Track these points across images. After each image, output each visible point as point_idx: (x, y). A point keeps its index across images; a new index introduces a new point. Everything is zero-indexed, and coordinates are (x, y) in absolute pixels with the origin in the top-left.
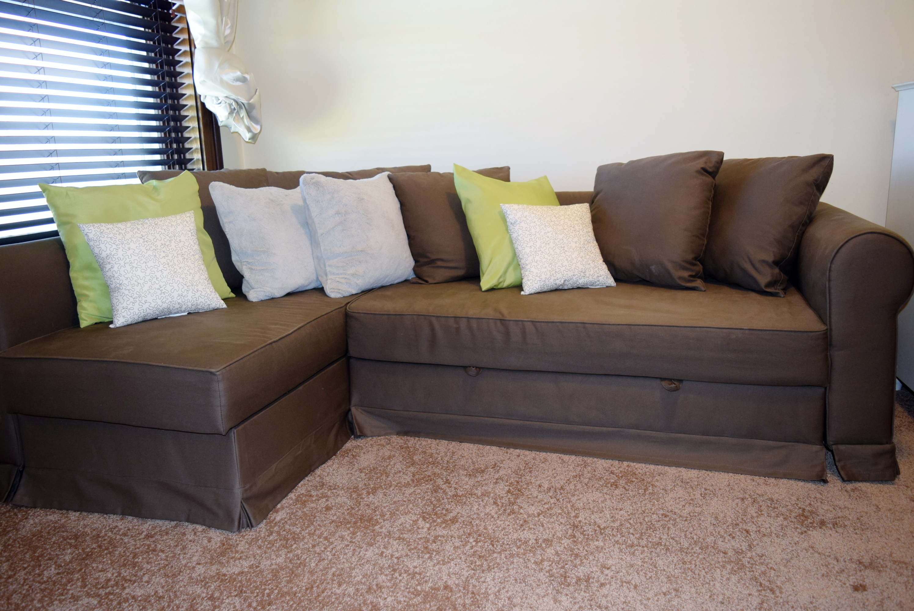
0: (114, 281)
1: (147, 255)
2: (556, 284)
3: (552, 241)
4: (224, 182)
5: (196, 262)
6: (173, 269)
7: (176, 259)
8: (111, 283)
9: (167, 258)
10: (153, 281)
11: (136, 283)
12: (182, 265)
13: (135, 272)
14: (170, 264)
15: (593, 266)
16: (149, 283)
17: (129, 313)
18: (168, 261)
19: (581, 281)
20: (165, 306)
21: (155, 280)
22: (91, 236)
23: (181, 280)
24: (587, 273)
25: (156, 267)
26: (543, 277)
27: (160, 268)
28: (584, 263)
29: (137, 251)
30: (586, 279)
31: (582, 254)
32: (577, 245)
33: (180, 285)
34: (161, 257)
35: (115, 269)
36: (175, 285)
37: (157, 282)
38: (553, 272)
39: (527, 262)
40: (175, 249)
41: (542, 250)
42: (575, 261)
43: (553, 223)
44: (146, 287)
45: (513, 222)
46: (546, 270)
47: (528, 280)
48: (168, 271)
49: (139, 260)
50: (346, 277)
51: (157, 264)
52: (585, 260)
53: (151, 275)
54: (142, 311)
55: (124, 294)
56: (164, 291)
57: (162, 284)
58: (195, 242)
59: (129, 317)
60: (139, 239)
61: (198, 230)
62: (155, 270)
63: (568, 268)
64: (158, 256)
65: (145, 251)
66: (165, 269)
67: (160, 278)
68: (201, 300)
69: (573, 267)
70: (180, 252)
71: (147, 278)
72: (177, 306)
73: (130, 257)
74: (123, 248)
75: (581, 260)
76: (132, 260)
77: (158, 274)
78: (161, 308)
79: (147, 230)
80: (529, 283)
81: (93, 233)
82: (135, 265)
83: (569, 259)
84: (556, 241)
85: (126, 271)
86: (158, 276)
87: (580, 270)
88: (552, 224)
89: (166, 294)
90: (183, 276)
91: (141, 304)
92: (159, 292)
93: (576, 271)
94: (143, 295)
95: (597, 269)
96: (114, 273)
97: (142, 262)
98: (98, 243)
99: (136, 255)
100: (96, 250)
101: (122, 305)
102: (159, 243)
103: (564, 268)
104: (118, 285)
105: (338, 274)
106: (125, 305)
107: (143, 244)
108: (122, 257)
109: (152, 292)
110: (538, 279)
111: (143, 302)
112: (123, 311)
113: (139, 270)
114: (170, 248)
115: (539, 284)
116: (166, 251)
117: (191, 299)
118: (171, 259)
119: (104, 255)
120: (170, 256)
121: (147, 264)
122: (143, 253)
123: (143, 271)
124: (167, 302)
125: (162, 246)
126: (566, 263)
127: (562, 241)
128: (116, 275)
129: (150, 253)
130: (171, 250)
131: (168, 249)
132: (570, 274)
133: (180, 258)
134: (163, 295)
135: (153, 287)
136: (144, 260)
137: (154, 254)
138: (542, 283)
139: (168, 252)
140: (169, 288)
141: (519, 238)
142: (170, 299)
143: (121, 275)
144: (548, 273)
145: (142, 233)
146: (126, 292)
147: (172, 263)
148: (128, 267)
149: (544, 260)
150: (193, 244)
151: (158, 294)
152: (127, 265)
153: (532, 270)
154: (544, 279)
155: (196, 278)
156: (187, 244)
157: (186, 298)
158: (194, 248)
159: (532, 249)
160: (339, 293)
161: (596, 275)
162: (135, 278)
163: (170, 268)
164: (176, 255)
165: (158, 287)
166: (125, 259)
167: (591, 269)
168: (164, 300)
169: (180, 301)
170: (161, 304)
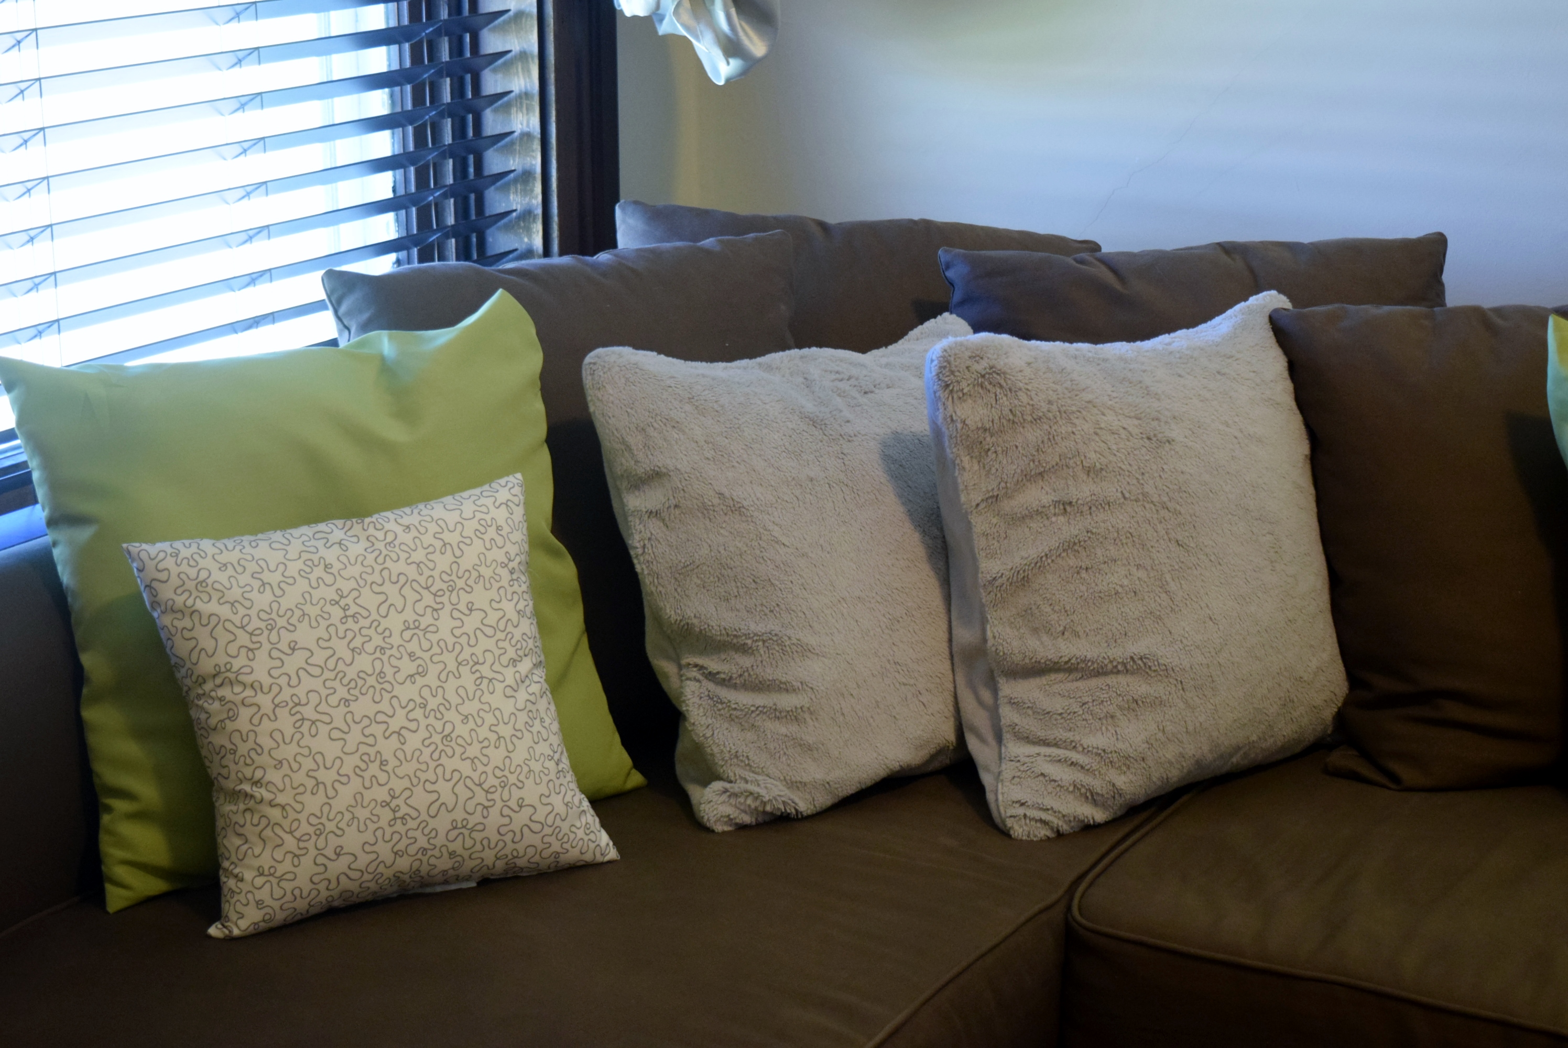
0: (232, 767)
1: (351, 673)
4: (638, 346)
5: (522, 688)
6: (439, 726)
7: (452, 684)
8: (224, 772)
9: (420, 681)
10: (367, 775)
11: (313, 781)
12: (471, 707)
13: (307, 740)
14: (433, 703)
16: (356, 783)
17: (278, 893)
18: (426, 692)
21: (374, 769)
22: (165, 592)
23: (466, 769)
25: (380, 718)
27: (395, 725)
29: (319, 657)
33: (459, 789)
34: (400, 677)
35: (242, 723)
36: (441, 787)
37: (383, 778)
40: (451, 640)
44: (346, 795)
48: (423, 733)
49: (324, 692)
50: (1075, 756)
51: (385, 706)
53: (363, 749)
54: (322, 886)
55: (264, 822)
56: (404, 809)
57: (397, 785)
58: (521, 606)
59: (276, 905)
60: (328, 608)
61: (535, 542)
62: (377, 730)
64: (389, 677)
65: (347, 655)
66: (413, 726)
67: (393, 762)
68: (529, 838)
70: (465, 655)
71: (351, 762)
73: (294, 681)
74: (274, 646)
76: (301, 691)
77: (387, 747)
79: (355, 570)
81: (174, 581)
82: (308, 712)
85: (278, 736)
86: (388, 755)
89: (412, 824)
90: (474, 750)
91: (320, 860)
92: (386, 814)
94: (330, 826)
96: (236, 738)
97: (333, 700)
98: (187, 623)
99: (316, 671)
100: (181, 647)
101: (256, 863)
102: (395, 622)
104: (246, 787)
105: (1045, 743)
106: (265, 861)
107: (341, 628)
108: (266, 681)
109: (362, 814)
111: (329, 852)
112: (259, 881)
113: (324, 729)
114: (434, 638)
116: (419, 653)
117: (494, 838)
118: (434, 683)
119: (205, 667)
120: (434, 670)
121: (353, 707)
122: (341, 666)
123: (336, 734)
124: (412, 850)
125: (407, 634)
128: (243, 749)
129: (364, 662)
130: (436, 649)
131: (426, 645)
133: (467, 679)
134: (398, 826)
135: (368, 795)
136: (342, 692)
137: (378, 664)
139: (426, 656)
140: (421, 799)
142: (422, 842)
143: (258, 749)
145: (340, 583)
146: (275, 814)
147: (439, 699)
148: (285, 722)
150: (514, 617)
151: (383, 822)
152: (282, 713)
155: (519, 756)
156: (492, 618)
157: (477, 837)
158: (518, 634)
160: (1044, 822)
162: (310, 761)
163: (431, 720)
164: (452, 666)
165: (381, 794)
166: (275, 689)
168: (401, 846)
169: (456, 846)
170: (389, 858)
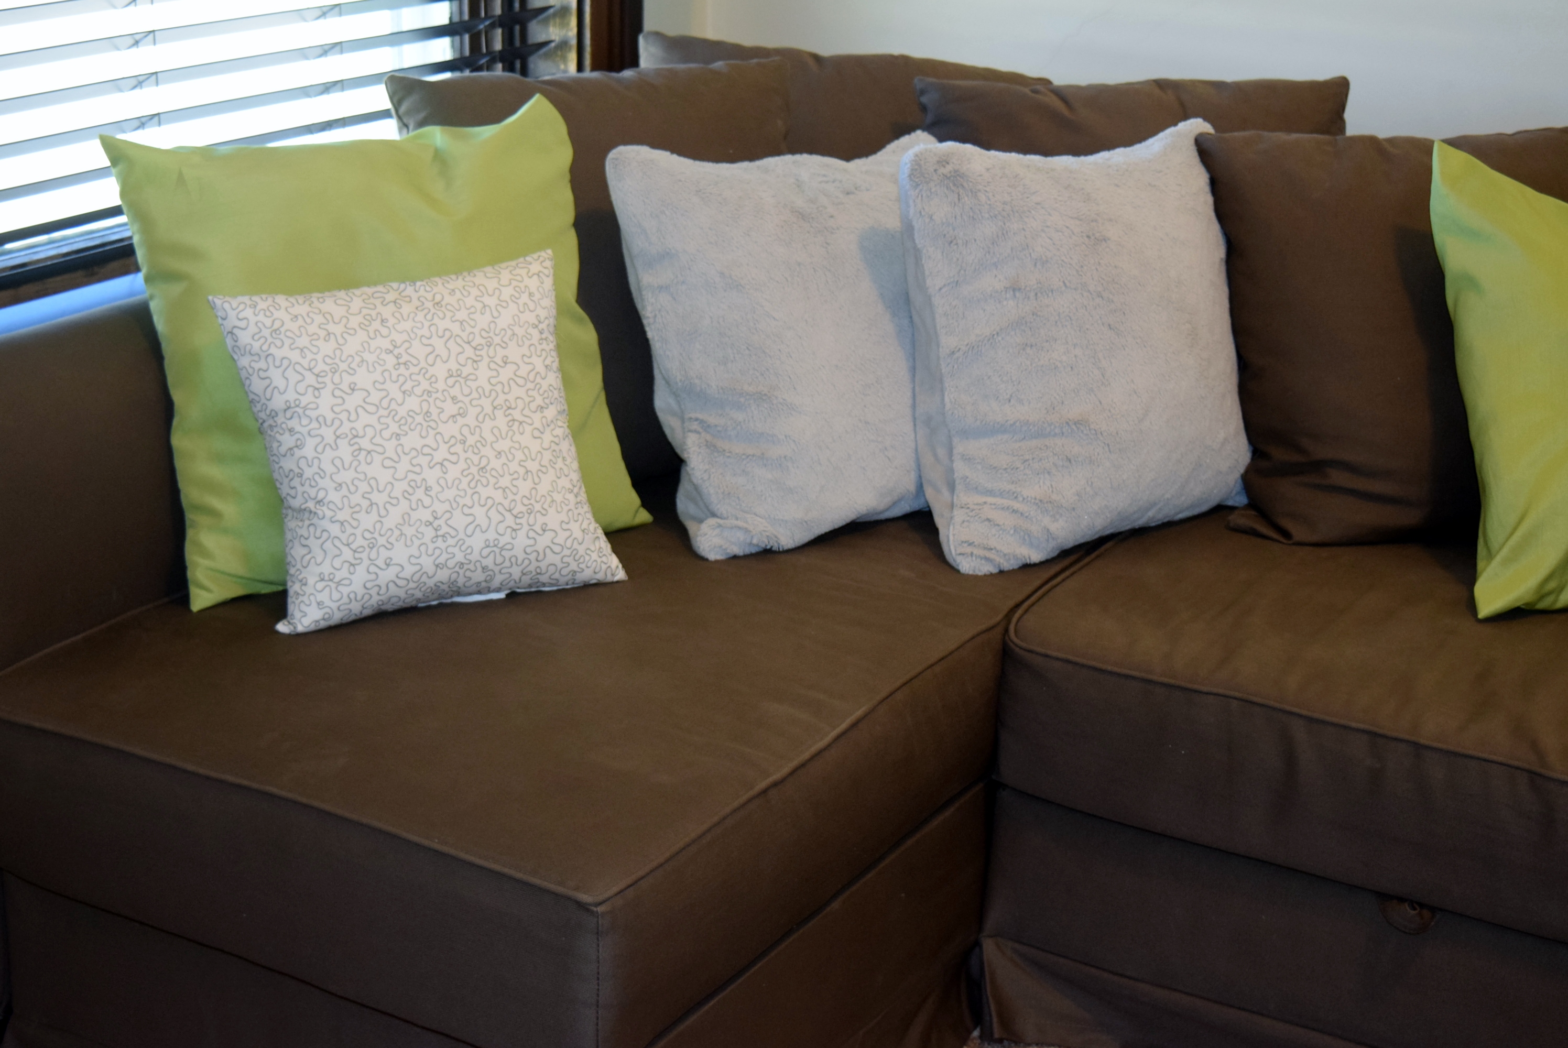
0: (300, 489)
1: (402, 412)
4: (656, 145)
5: (548, 430)
6: (476, 459)
7: (487, 426)
8: (292, 492)
9: (461, 421)
10: (414, 499)
11: (365, 504)
12: (504, 445)
13: (363, 467)
14: (471, 440)
16: (404, 505)
17: (336, 596)
18: (465, 431)
21: (420, 493)
22: (244, 338)
23: (498, 496)
25: (426, 450)
27: (438, 456)
29: (375, 397)
33: (492, 512)
34: (444, 417)
35: (308, 451)
36: (477, 511)
37: (427, 501)
40: (488, 388)
44: (394, 516)
48: (462, 465)
49: (379, 427)
50: (1016, 505)
51: (430, 441)
53: (411, 476)
54: (374, 592)
55: (325, 535)
56: (445, 529)
57: (440, 509)
58: (548, 362)
59: (334, 606)
60: (384, 356)
61: (561, 310)
62: (423, 460)
64: (434, 417)
65: (399, 397)
66: (454, 458)
67: (436, 488)
68: (549, 558)
70: (500, 400)
71: (400, 487)
73: (353, 417)
74: (337, 386)
76: (359, 425)
77: (432, 476)
78: (431, 582)
79: (407, 325)
81: (252, 329)
82: (365, 443)
85: (338, 462)
86: (431, 482)
89: (451, 541)
90: (505, 482)
91: (373, 569)
92: (429, 533)
94: (382, 541)
96: (303, 463)
97: (386, 434)
98: (262, 364)
99: (371, 409)
100: (257, 386)
101: (318, 570)
102: (440, 371)
104: (311, 505)
105: (990, 493)
106: (326, 569)
107: (395, 374)
108: (330, 416)
109: (409, 531)
111: (381, 562)
112: (320, 586)
113: (377, 458)
114: (473, 385)
116: (460, 397)
117: (521, 556)
118: (473, 423)
119: (278, 402)
120: (473, 412)
121: (403, 440)
122: (393, 406)
123: (388, 463)
124: (451, 564)
125: (451, 381)
128: (308, 473)
129: (413, 403)
130: (475, 395)
131: (467, 391)
133: (501, 421)
134: (441, 543)
135: (415, 516)
136: (394, 428)
137: (425, 405)
139: (467, 400)
140: (459, 521)
142: (460, 557)
143: (321, 473)
145: (395, 336)
146: (335, 529)
147: (477, 437)
148: (345, 451)
150: (542, 370)
151: (427, 539)
152: (343, 443)
155: (543, 488)
156: (524, 371)
158: (545, 385)
160: (987, 559)
162: (363, 487)
163: (470, 454)
164: (488, 409)
165: (426, 515)
166: (337, 423)
168: (441, 560)
169: (489, 562)
170: (431, 570)
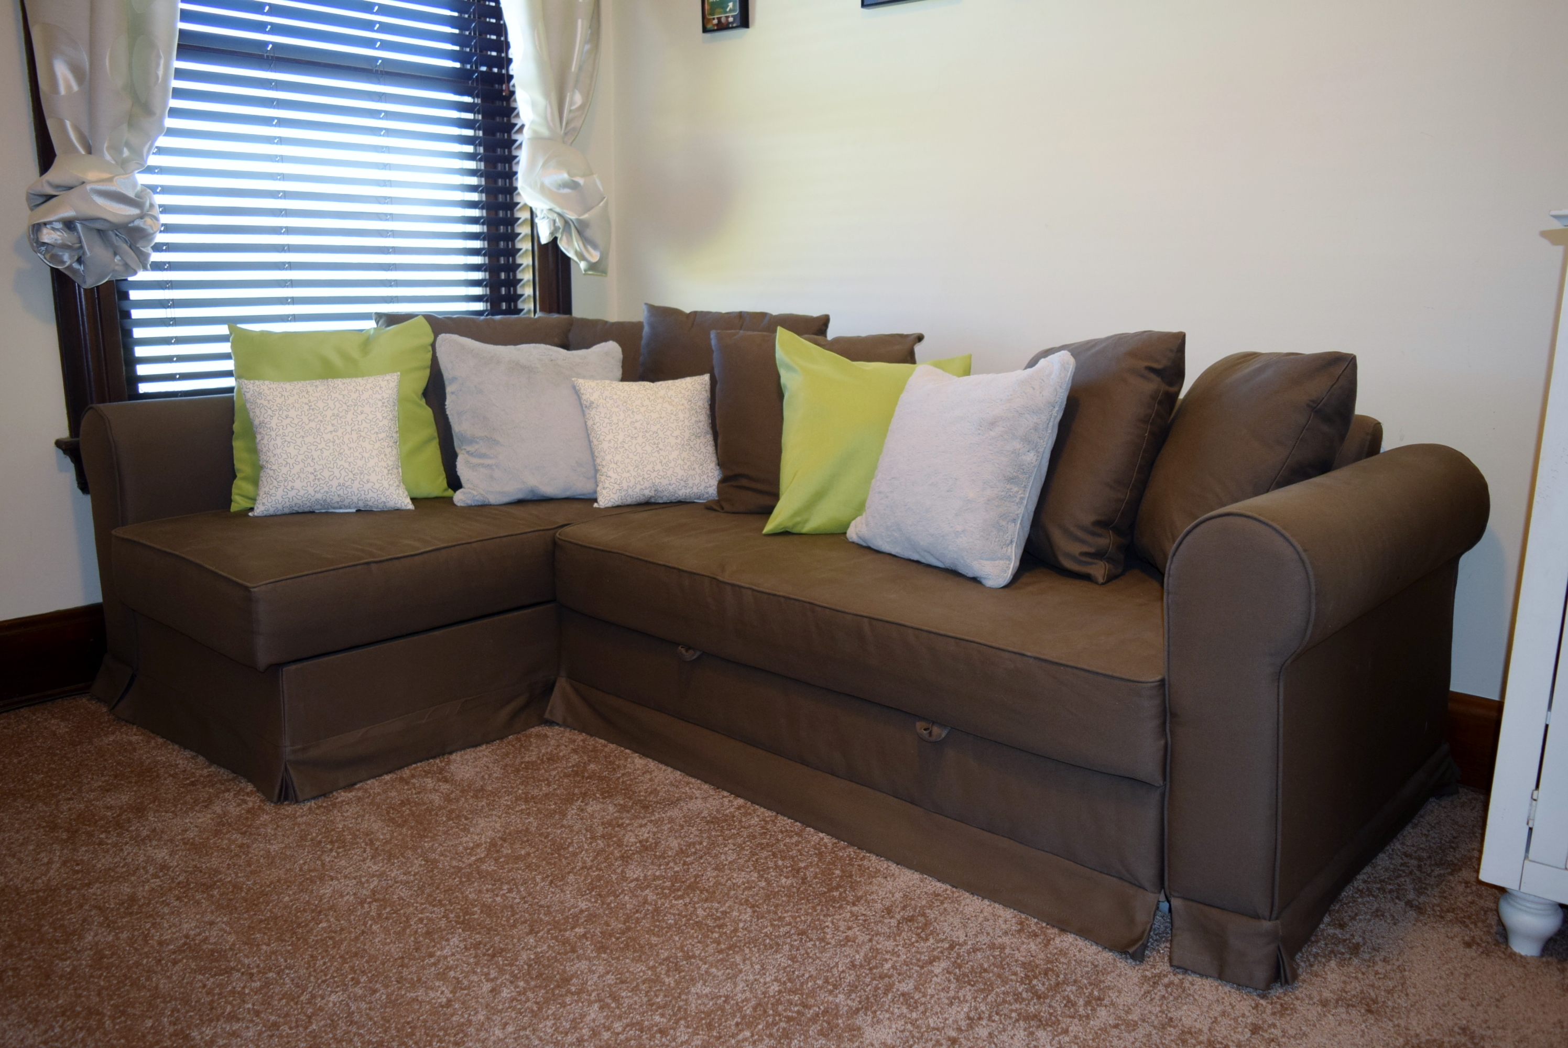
2: (644, 495)
3: (641, 434)
4: (461, 335)
6: (338, 449)
7: (347, 437)
10: (306, 462)
11: (284, 463)
13: (286, 448)
14: (338, 442)
15: (699, 471)
18: (336, 438)
19: (680, 493)
20: (319, 496)
23: (346, 465)
24: (690, 482)
26: (625, 485)
28: (686, 467)
30: (688, 491)
31: (685, 455)
32: (678, 441)
33: (343, 472)
34: (326, 431)
35: (265, 441)
36: (335, 470)
37: (312, 464)
38: (640, 479)
39: (604, 463)
41: (626, 446)
42: (672, 465)
43: (644, 409)
44: (297, 469)
45: (588, 404)
46: (628, 475)
47: (604, 488)
48: (331, 451)
52: (689, 463)
56: (319, 476)
57: (318, 467)
59: (269, 505)
60: (304, 405)
63: (661, 473)
64: (322, 431)
66: (328, 448)
67: (317, 459)
68: (371, 494)
69: (669, 472)
70: (357, 427)
71: (300, 458)
72: (336, 499)
73: (284, 428)
74: (280, 416)
75: (682, 462)
76: (286, 431)
78: (313, 499)
79: (319, 395)
80: (604, 492)
82: (288, 439)
83: (664, 461)
84: (648, 435)
87: (679, 477)
88: (642, 409)
89: (322, 482)
91: (285, 490)
92: (312, 477)
93: (674, 478)
94: (290, 479)
95: (705, 477)
96: (263, 446)
97: (298, 435)
98: (254, 407)
99: (294, 425)
101: (264, 490)
102: (329, 413)
103: (655, 474)
106: (267, 489)
107: (307, 413)
108: (275, 428)
109: (302, 476)
110: (617, 487)
112: (264, 496)
113: (292, 445)
114: (344, 420)
115: (618, 494)
116: (336, 424)
117: (357, 492)
118: (340, 435)
119: (256, 422)
120: (341, 430)
121: (305, 438)
122: (304, 424)
123: (297, 447)
124: (322, 491)
125: (333, 418)
126: (658, 467)
127: (655, 435)
128: (264, 450)
129: (313, 424)
132: (665, 482)
134: (317, 482)
135: (306, 469)
138: (623, 493)
139: (339, 426)
140: (326, 474)
141: (595, 427)
142: (326, 489)
144: (632, 479)
145: (311, 397)
147: (341, 441)
149: (627, 461)
151: (311, 480)
153: (610, 473)
154: (625, 488)
157: (350, 490)
159: (612, 445)
161: (703, 485)
162: (284, 456)
163: (336, 447)
165: (311, 470)
167: (697, 476)
168: (317, 489)
169: (341, 492)
170: (313, 494)
